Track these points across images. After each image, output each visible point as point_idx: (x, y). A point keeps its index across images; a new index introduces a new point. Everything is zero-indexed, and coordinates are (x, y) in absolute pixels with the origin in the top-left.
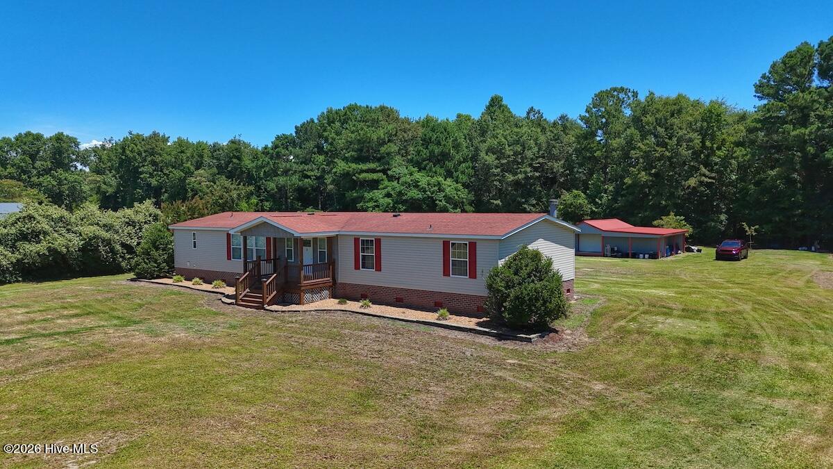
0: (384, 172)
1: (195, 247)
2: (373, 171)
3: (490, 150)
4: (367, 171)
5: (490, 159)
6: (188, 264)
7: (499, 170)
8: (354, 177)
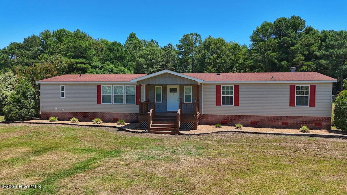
0: (89, 64)
1: (63, 95)
2: (84, 63)
3: (141, 57)
4: (81, 63)
5: (142, 61)
6: (56, 109)
7: (146, 66)
8: (74, 66)
